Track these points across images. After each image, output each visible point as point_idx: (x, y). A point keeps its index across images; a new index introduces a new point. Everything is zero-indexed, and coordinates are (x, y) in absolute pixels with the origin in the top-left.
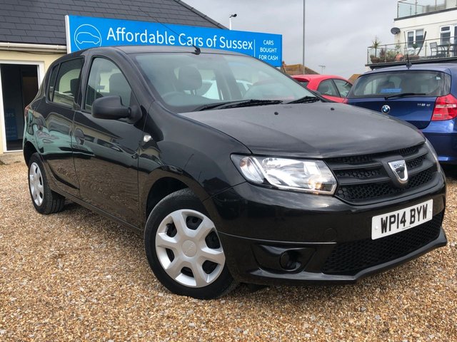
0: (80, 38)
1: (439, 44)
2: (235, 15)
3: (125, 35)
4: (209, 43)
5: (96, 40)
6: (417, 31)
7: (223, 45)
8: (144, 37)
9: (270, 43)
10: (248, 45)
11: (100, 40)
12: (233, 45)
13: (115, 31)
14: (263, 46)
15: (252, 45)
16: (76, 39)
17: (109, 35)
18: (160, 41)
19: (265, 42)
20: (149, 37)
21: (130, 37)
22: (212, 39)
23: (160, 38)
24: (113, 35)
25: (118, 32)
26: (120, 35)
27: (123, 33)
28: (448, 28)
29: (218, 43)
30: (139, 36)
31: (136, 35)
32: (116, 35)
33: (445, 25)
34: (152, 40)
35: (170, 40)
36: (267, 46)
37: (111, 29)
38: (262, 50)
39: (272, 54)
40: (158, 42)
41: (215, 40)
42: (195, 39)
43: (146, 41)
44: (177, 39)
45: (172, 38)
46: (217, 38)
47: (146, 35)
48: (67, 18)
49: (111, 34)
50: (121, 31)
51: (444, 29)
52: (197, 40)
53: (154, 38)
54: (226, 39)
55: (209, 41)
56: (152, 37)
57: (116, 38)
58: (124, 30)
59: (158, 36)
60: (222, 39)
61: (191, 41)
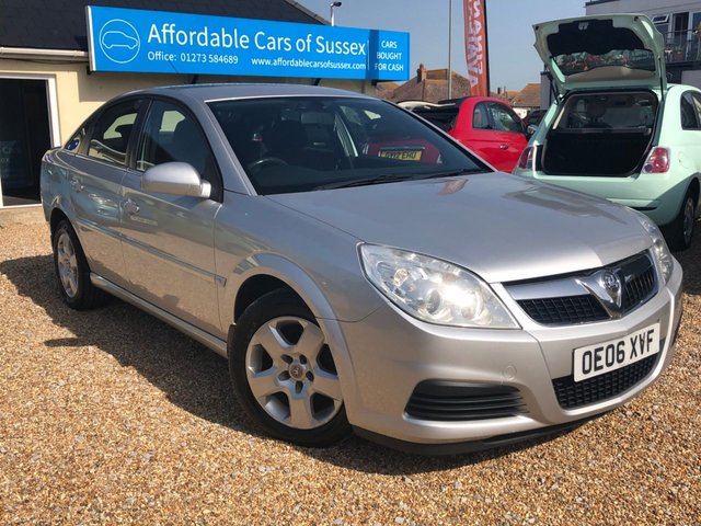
0: (109, 40)
2: (339, 4)
3: (174, 34)
4: (301, 45)
5: (132, 43)
7: (321, 49)
8: (202, 37)
9: (390, 45)
10: (360, 48)
11: (138, 42)
12: (336, 49)
13: (160, 29)
14: (382, 50)
15: (365, 49)
16: (102, 43)
17: (151, 36)
18: (227, 43)
19: (385, 44)
20: (210, 38)
21: (182, 37)
22: (305, 40)
23: (227, 39)
24: (157, 36)
25: (164, 31)
26: (168, 34)
27: (172, 31)
29: (314, 45)
30: (195, 37)
31: (191, 34)
32: (161, 34)
34: (215, 42)
35: (241, 41)
36: (389, 50)
37: (154, 26)
38: (379, 55)
39: (395, 62)
40: (224, 45)
41: (309, 41)
42: (279, 40)
43: (206, 44)
44: (252, 39)
45: (244, 39)
46: (313, 39)
47: (206, 34)
48: (89, 8)
49: (154, 33)
50: (169, 29)
52: (282, 42)
53: (218, 39)
54: (325, 40)
55: (301, 43)
56: (215, 37)
57: (162, 39)
58: (174, 28)
59: (224, 36)
60: (320, 40)
61: (274, 42)
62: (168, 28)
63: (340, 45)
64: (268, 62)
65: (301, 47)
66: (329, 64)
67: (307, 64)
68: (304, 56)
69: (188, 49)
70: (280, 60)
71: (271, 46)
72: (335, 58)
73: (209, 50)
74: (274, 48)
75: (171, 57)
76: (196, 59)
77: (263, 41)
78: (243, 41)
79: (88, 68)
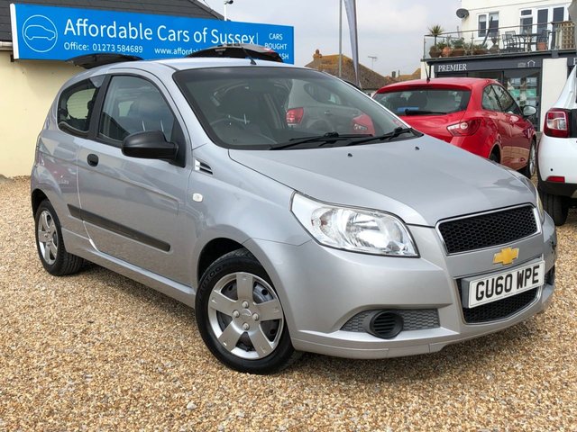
0: (30, 33)
1: (518, 33)
3: (87, 28)
4: (198, 37)
5: (50, 35)
7: (215, 40)
8: (112, 30)
9: (277, 37)
10: (249, 40)
11: (56, 34)
12: (229, 40)
13: (74, 23)
14: (269, 41)
15: (255, 40)
16: (24, 34)
17: (67, 29)
18: (133, 35)
19: (272, 36)
20: (118, 31)
21: (93, 30)
22: (202, 32)
23: (133, 31)
24: (72, 29)
25: (78, 25)
26: (82, 28)
27: (85, 25)
28: (529, 12)
29: (209, 37)
30: (105, 30)
31: (102, 28)
32: (76, 28)
33: (526, 7)
34: (123, 34)
35: (146, 34)
36: (275, 41)
37: (69, 21)
40: (131, 37)
41: (205, 33)
42: (179, 33)
43: (115, 36)
44: (155, 32)
45: (148, 32)
46: (209, 32)
47: (114, 28)
48: (13, 6)
49: (69, 27)
50: (82, 24)
51: (525, 13)
52: (181, 34)
53: (125, 32)
54: (219, 32)
55: (198, 35)
56: (123, 30)
57: (77, 33)
58: (86, 23)
59: (130, 29)
60: (215, 33)
61: (174, 35)
62: (81, 22)
63: (233, 37)
64: (169, 51)
65: (198, 39)
69: (99, 40)
70: (179, 49)
71: (172, 37)
73: (118, 41)
74: (174, 39)
75: (84, 47)
76: (106, 48)
77: (164, 33)
79: (12, 56)
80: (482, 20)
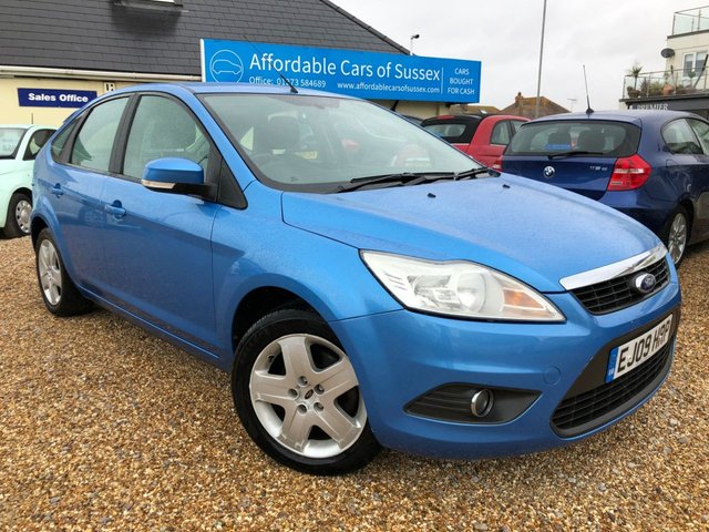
0: (218, 67)
2: (417, 37)
3: (272, 63)
5: (237, 69)
6: (698, 53)
7: (399, 74)
8: (296, 65)
9: (463, 71)
10: (434, 75)
11: (242, 70)
12: (412, 75)
13: (260, 57)
14: (455, 76)
15: (440, 75)
16: (212, 69)
17: (253, 63)
18: (317, 70)
19: (458, 71)
20: (302, 65)
21: (278, 64)
22: (385, 67)
23: (317, 66)
24: (258, 64)
25: (263, 59)
26: (267, 62)
27: (270, 60)
29: (393, 72)
30: (289, 64)
31: (286, 62)
32: (261, 62)
34: (307, 69)
35: (329, 68)
36: (460, 76)
37: (255, 55)
38: (452, 81)
39: (467, 86)
40: (314, 71)
41: (388, 68)
42: (363, 67)
43: (299, 70)
44: (338, 67)
45: (332, 66)
46: (393, 66)
47: (299, 62)
48: (202, 42)
52: (365, 69)
53: (309, 66)
54: (404, 67)
55: (381, 70)
56: (307, 64)
57: (262, 67)
58: (271, 57)
59: (314, 64)
60: (399, 67)
61: (357, 69)
62: (267, 57)
63: (418, 72)
64: (352, 86)
65: (381, 73)
66: (406, 88)
67: (387, 88)
68: (385, 81)
69: (283, 74)
70: (362, 84)
71: (355, 72)
72: (411, 83)
73: (301, 76)
74: (357, 74)
75: (269, 82)
77: (348, 68)
78: (331, 68)
80: (689, 60)
